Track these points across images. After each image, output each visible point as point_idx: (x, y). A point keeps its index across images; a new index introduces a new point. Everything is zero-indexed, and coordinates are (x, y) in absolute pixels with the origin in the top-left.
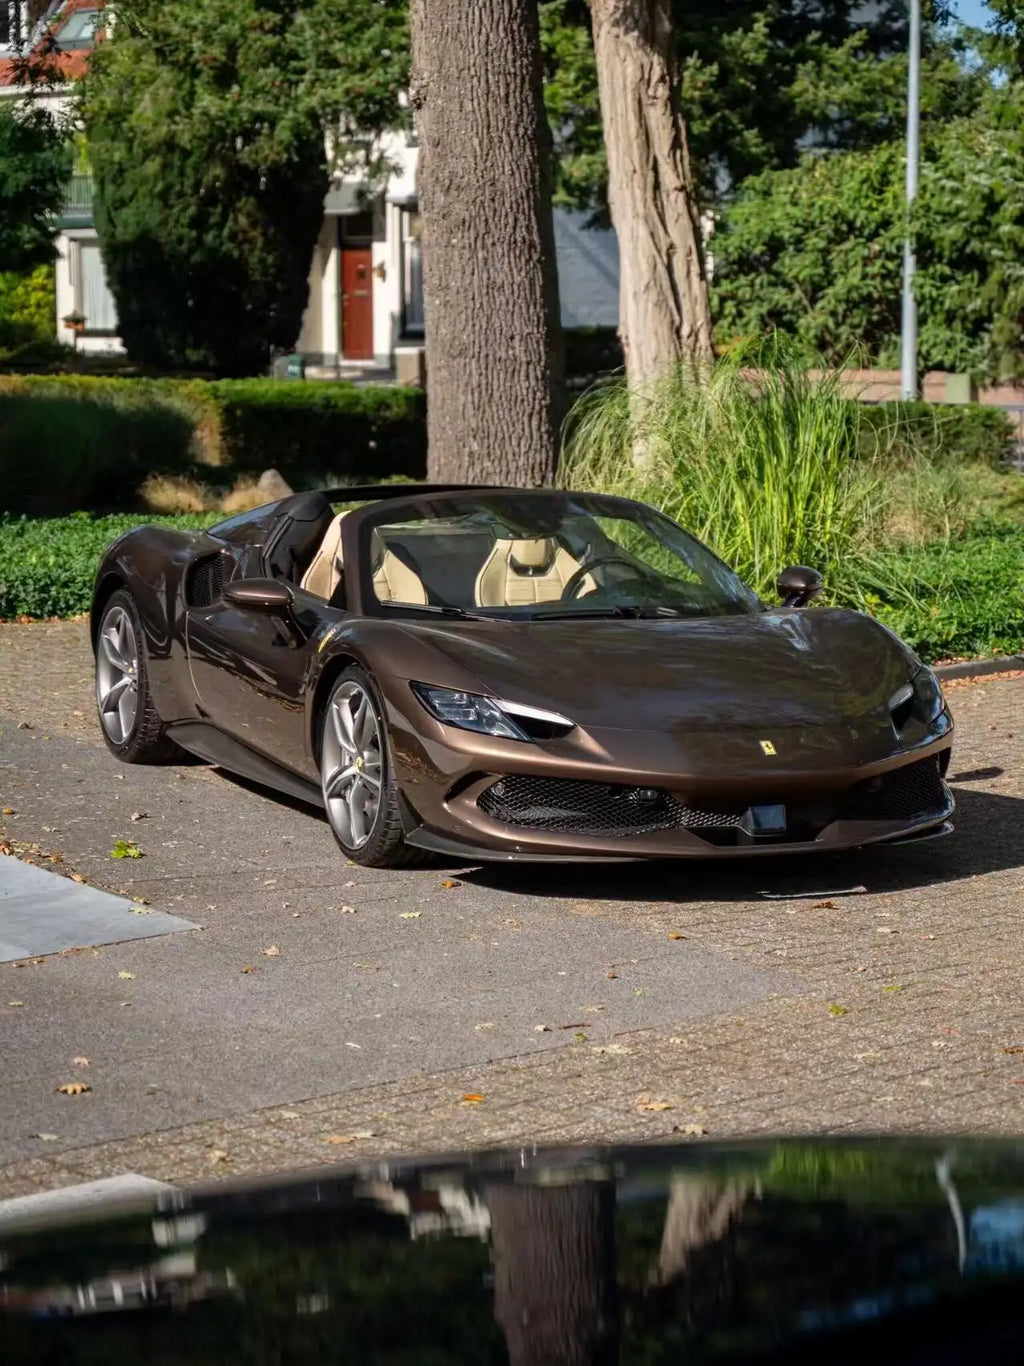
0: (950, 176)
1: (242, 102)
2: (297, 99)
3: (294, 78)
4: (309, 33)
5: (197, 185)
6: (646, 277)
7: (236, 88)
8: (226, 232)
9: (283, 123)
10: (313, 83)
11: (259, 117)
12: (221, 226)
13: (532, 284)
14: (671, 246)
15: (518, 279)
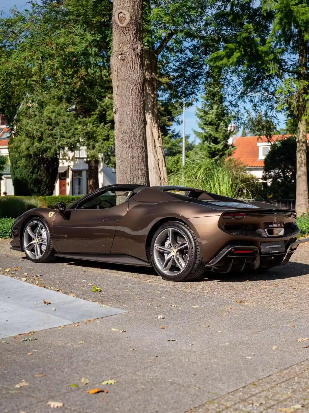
0: (191, 161)
1: (44, 144)
2: (56, 144)
3: (55, 140)
4: (58, 130)
5: (32, 164)
6: (153, 166)
7: (43, 142)
8: (38, 174)
9: (52, 149)
10: (59, 141)
11: (47, 148)
12: (37, 173)
13: (143, 157)
14: (159, 159)
15: (140, 155)
